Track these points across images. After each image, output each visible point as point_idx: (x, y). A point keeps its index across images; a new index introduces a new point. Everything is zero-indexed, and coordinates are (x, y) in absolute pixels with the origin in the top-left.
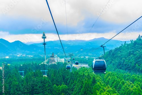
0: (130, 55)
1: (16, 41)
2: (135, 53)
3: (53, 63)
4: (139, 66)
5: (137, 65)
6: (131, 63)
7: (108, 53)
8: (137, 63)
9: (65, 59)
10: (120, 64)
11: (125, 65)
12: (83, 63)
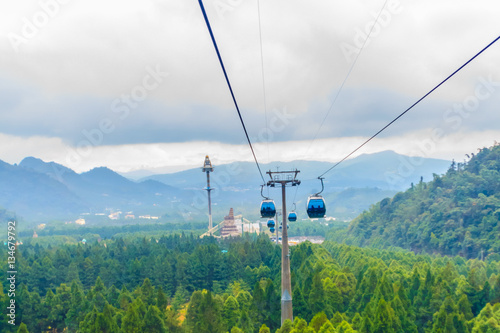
0: (422, 213)
1: (96, 169)
2: (431, 207)
3: (234, 234)
4: (438, 237)
5: (433, 235)
6: (422, 230)
7: (379, 208)
8: (433, 230)
9: (260, 225)
10: (399, 234)
11: (410, 236)
12: (313, 235)
